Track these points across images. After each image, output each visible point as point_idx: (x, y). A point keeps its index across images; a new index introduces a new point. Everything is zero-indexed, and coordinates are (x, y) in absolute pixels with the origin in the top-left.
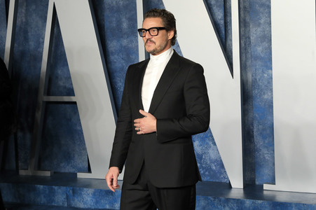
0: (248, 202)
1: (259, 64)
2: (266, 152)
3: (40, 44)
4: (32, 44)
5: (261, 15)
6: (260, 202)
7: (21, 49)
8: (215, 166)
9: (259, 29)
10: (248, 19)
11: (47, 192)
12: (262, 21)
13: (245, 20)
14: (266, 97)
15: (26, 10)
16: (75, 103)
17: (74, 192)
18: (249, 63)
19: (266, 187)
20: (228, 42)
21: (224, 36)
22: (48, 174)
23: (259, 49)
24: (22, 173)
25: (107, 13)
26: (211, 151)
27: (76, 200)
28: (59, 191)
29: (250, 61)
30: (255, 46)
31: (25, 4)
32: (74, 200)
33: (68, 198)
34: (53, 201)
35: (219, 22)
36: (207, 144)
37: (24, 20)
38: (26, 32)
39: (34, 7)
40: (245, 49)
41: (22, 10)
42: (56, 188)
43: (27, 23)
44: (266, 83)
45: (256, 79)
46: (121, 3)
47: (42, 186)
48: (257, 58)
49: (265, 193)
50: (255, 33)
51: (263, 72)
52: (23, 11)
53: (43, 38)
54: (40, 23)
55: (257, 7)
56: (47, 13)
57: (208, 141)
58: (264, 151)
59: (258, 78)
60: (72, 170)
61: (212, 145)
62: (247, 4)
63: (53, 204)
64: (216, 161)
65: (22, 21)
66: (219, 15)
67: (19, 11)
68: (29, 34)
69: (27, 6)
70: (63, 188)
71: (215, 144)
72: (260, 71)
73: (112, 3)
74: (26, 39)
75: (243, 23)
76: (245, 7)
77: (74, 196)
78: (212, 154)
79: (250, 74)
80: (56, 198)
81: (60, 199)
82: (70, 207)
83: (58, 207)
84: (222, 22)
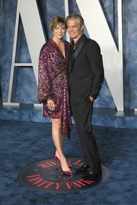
0: (127, 118)
1: (133, 44)
2: (136, 92)
3: (12, 35)
4: (7, 35)
5: (134, 17)
6: (133, 118)
7: (1, 38)
8: (108, 99)
9: (133, 25)
10: (126, 20)
11: (19, 114)
12: (135, 21)
14: (136, 62)
15: (4, 17)
16: (32, 67)
18: (127, 44)
19: (136, 110)
20: (116, 33)
22: (18, 104)
23: (133, 36)
24: (4, 104)
25: (48, 17)
27: (34, 118)
28: (25, 113)
30: (131, 34)
33: (30, 117)
38: (4, 29)
39: (8, 15)
40: (125, 36)
42: (23, 112)
43: (5, 24)
48: (131, 41)
49: (135, 113)
50: (130, 27)
51: (135, 49)
52: (2, 17)
53: (14, 32)
54: (12, 23)
55: (132, 13)
57: (104, 87)
59: (132, 52)
60: (31, 103)
61: (106, 88)
62: (126, 12)
63: (22, 120)
64: (109, 97)
66: (111, 18)
69: (4, 14)
70: (27, 112)
71: (108, 88)
72: (133, 48)
73: (51, 12)
74: (4, 33)
75: (124, 22)
77: (33, 115)
78: (106, 93)
79: (127, 50)
80: (23, 117)
81: (26, 117)
82: (31, 121)
83: (25, 122)
84: (112, 21)
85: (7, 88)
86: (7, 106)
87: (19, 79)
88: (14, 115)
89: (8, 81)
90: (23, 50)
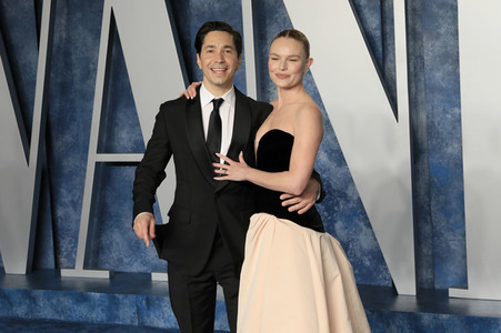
0: (427, 318)
1: (438, 97)
2: (451, 237)
3: (89, 74)
4: (77, 72)
5: (440, 20)
6: (445, 316)
7: (59, 80)
8: (370, 260)
9: (438, 43)
10: (419, 28)
11: (107, 304)
12: (442, 31)
13: (414, 30)
14: (449, 150)
15: (67, 21)
17: (148, 303)
18: (422, 97)
19: (453, 292)
20: (388, 65)
21: (381, 56)
22: (104, 275)
23: (438, 75)
24: (65, 273)
26: (362, 237)
27: (152, 316)
28: (126, 301)
29: (423, 94)
30: (431, 70)
31: (66, 11)
32: (148, 316)
33: (139, 312)
34: (117, 317)
35: (373, 33)
36: (356, 225)
37: (64, 36)
38: (67, 54)
39: (79, 15)
40: (415, 75)
41: (61, 21)
42: (121, 297)
43: (69, 40)
44: (450, 128)
45: (433, 122)
46: (217, 5)
47: (98, 294)
48: (433, 89)
49: (451, 302)
50: (430, 49)
51: (445, 111)
52: (63, 21)
53: (96, 64)
54: (90, 39)
55: (435, 9)
56: (101, 24)
57: (356, 221)
58: (448, 236)
59: (436, 120)
60: (143, 269)
61: (364, 227)
62: (418, 4)
63: (117, 322)
64: (371, 252)
65: (61, 37)
66: (373, 22)
67: (57, 21)
68: (73, 57)
69: (68, 14)
70: (132, 297)
71: (370, 225)
72: (441, 109)
73: (203, 6)
74: (68, 66)
75: (412, 34)
76: (414, 10)
77: (148, 308)
78: (364, 242)
79: (423, 116)
80: (121, 313)
81: (127, 314)
82: (143, 327)
83: (124, 327)
84: (378, 33)
85: (73, 226)
86: (73, 280)
87: (108, 200)
88: (92, 308)
89: (77, 205)
90: (120, 115)
